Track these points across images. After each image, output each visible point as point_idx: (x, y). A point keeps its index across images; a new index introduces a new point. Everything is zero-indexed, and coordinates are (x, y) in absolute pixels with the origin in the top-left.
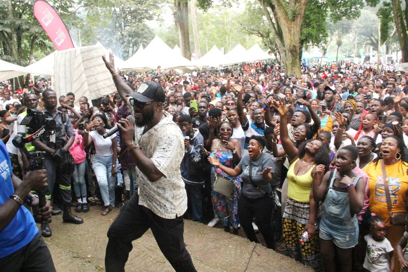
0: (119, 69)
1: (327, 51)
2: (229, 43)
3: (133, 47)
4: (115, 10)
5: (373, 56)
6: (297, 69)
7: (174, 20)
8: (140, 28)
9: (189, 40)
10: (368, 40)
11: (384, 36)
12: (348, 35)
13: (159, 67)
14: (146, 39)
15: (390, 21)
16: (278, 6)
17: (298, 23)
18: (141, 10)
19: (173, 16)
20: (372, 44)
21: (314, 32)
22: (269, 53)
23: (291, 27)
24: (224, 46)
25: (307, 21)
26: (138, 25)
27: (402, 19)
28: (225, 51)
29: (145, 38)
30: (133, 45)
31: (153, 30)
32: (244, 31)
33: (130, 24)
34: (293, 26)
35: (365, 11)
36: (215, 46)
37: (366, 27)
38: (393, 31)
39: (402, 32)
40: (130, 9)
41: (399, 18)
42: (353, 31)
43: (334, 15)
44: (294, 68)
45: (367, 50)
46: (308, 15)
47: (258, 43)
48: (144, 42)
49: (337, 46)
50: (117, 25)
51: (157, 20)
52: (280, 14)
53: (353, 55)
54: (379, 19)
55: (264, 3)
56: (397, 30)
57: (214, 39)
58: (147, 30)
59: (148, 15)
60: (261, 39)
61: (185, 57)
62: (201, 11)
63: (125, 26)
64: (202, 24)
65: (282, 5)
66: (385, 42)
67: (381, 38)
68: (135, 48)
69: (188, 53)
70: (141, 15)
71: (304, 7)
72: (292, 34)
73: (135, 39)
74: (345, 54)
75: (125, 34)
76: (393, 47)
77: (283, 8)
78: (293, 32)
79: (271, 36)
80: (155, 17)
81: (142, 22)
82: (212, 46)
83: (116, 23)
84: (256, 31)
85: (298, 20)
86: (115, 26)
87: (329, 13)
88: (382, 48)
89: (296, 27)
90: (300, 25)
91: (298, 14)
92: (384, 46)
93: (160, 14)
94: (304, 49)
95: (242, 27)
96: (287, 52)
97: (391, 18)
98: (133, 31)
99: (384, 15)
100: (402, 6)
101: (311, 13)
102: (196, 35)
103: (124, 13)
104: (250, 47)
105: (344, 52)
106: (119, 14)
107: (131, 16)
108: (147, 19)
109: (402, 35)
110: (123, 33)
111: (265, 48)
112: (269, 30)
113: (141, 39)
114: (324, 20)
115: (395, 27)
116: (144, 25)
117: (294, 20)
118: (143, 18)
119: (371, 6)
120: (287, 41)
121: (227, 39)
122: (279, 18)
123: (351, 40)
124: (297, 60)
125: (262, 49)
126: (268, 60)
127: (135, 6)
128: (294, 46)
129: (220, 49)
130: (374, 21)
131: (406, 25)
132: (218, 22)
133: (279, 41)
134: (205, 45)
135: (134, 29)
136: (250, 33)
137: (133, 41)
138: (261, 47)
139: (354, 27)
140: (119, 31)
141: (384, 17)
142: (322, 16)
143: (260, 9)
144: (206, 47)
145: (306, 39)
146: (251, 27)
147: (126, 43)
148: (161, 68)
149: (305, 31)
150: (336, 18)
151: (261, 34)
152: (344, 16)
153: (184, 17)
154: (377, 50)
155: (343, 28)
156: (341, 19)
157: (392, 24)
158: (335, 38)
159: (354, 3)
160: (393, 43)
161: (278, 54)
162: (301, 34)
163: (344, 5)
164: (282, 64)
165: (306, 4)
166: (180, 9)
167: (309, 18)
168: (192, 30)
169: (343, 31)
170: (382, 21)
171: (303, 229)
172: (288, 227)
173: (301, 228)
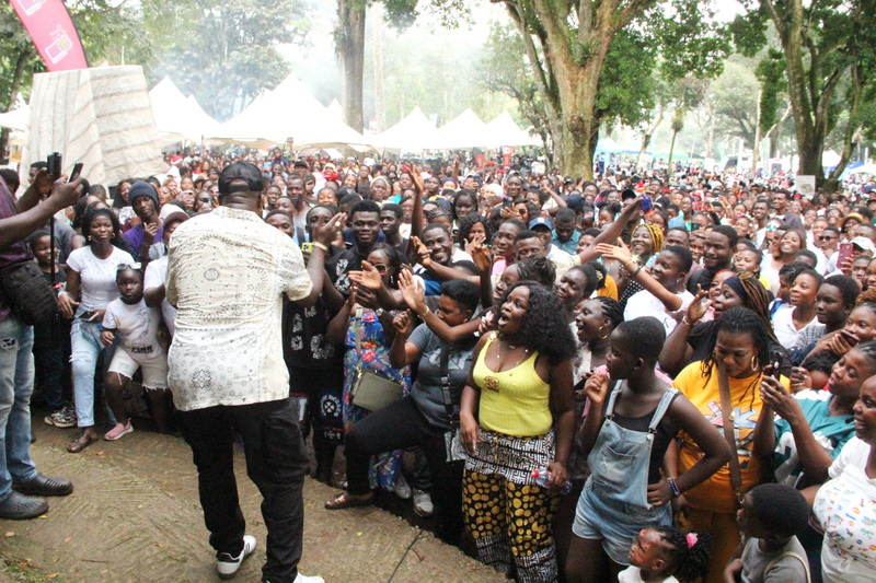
1: (652, 139)
2: (449, 105)
3: (244, 96)
4: (211, 15)
5: (744, 159)
6: (584, 168)
7: (335, 45)
8: (262, 57)
9: (361, 91)
10: (736, 125)
11: (768, 119)
12: (696, 111)
13: (290, 141)
14: (272, 81)
15: (779, 91)
16: (553, 32)
17: (593, 72)
18: (266, 19)
19: (332, 37)
20: (744, 134)
21: (624, 96)
22: (532, 132)
23: (578, 79)
24: (439, 110)
25: (613, 71)
26: (257, 49)
27: (802, 87)
28: (439, 121)
29: (271, 79)
30: (244, 92)
31: (289, 63)
32: (482, 82)
33: (240, 47)
34: (581, 76)
35: (734, 65)
36: (417, 109)
37: (732, 98)
38: (785, 112)
39: (803, 113)
40: (244, 17)
41: (798, 85)
43: (669, 66)
44: (576, 166)
45: (734, 145)
46: (615, 59)
47: (510, 111)
48: (267, 87)
49: (672, 131)
50: (214, 46)
51: (300, 45)
52: (555, 50)
53: (704, 154)
54: (759, 83)
55: (526, 26)
56: (794, 108)
57: (418, 94)
58: (276, 62)
59: (280, 31)
60: (515, 102)
61: (352, 126)
62: (393, 31)
63: (229, 51)
64: (393, 62)
65: (560, 31)
66: (769, 132)
67: (761, 121)
68: (248, 99)
69: (359, 116)
70: (265, 30)
71: (607, 39)
72: (579, 93)
73: (248, 80)
74: (688, 150)
75: (229, 67)
76: (784, 145)
77: (564, 37)
78: (580, 90)
79: (538, 98)
80: (297, 39)
81: (266, 45)
82: (412, 109)
83: (211, 42)
84: (507, 84)
85: (594, 66)
86: (209, 48)
87: (660, 59)
88: (764, 144)
89: (587, 84)
90: (597, 77)
91: (595, 54)
92: (767, 141)
93: (306, 32)
94: (602, 131)
95: (478, 74)
96: (565, 130)
97: (782, 84)
98: (245, 62)
99: (770, 74)
100: (804, 63)
101: (621, 55)
102: (379, 82)
103: (231, 22)
104: (492, 118)
105: (687, 146)
106: (219, 23)
107: (246, 31)
108: (278, 37)
109: (802, 119)
110: (224, 64)
111: (524, 124)
112: (533, 84)
113: (261, 80)
114: (650, 72)
115: (789, 103)
116: (271, 53)
117: (583, 66)
118: (270, 37)
119: (745, 55)
120: (567, 107)
121: (445, 96)
122: (554, 59)
123: (702, 123)
124: (586, 150)
125: (518, 124)
126: (527, 149)
127: (255, 8)
128: (581, 119)
129: (428, 117)
130: (749, 88)
131: (810, 101)
133: (551, 108)
134: (398, 106)
135: (247, 57)
136: (494, 89)
137: (245, 82)
138: (515, 120)
139: (711, 96)
140: (216, 59)
141: (768, 80)
142: (645, 64)
143: (518, 39)
144: (399, 111)
145: (608, 110)
146: (494, 75)
147: (228, 87)
148: (294, 145)
149: (608, 91)
150: (674, 72)
151: (517, 93)
152: (690, 69)
153: (356, 41)
154: (753, 148)
155: (687, 95)
156: (683, 77)
157: (784, 97)
158: (670, 115)
159: (711, 45)
160: (785, 137)
161: (548, 136)
162: (598, 97)
163: (692, 46)
164: (556, 159)
165: (611, 35)
166: (347, 23)
167: (617, 66)
168: (372, 71)
169: (686, 101)
170: (764, 88)
171: (518, 494)
172: (481, 491)
173: (513, 492)
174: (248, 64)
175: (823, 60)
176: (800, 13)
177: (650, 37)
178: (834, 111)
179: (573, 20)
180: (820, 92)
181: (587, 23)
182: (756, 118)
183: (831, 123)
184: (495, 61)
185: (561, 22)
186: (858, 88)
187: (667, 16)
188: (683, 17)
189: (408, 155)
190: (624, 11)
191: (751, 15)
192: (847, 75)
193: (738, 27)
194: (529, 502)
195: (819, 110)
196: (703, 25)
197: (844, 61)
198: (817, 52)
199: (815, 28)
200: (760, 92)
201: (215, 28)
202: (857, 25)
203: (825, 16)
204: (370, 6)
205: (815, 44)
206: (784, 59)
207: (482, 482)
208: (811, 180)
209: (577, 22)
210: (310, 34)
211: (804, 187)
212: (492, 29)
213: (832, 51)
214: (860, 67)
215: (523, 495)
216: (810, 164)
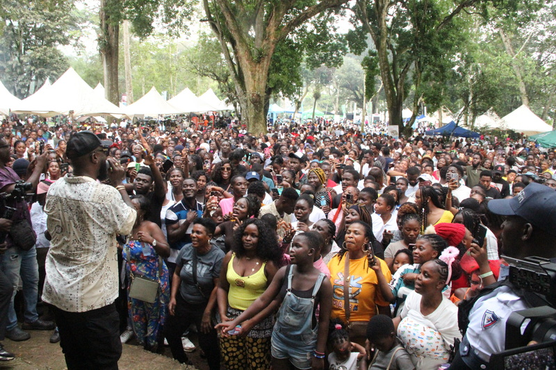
0: (12, 111)
1: (302, 104)
2: (174, 85)
3: (36, 80)
4: (11, 24)
5: (357, 114)
6: (261, 125)
7: (99, 47)
8: (48, 55)
9: (117, 77)
10: (352, 94)
11: (370, 92)
12: (327, 86)
13: (72, 112)
14: (56, 71)
15: (376, 74)
16: (240, 42)
17: (265, 66)
18: (51, 29)
19: (97, 42)
20: (357, 99)
21: (285, 80)
22: (227, 102)
23: (256, 70)
24: (168, 88)
25: (277, 64)
26: (45, 49)
27: (389, 73)
28: (168, 95)
29: (56, 69)
30: (37, 78)
31: (67, 59)
32: (195, 70)
33: (33, 47)
34: (257, 69)
35: (349, 59)
36: (154, 88)
37: (349, 79)
38: (380, 87)
39: (390, 89)
40: (35, 26)
41: (386, 72)
42: (334, 82)
43: (311, 60)
44: (257, 124)
45: (351, 106)
46: (278, 57)
47: (213, 88)
48: (53, 74)
49: (314, 99)
50: (14, 46)
51: (74, 46)
52: (241, 53)
53: (333, 112)
54: (365, 70)
55: (222, 36)
56: (384, 85)
57: (153, 78)
58: (59, 58)
59: (60, 37)
60: (216, 83)
61: (111, 101)
62: (138, 39)
63: (25, 49)
64: (137, 57)
65: (244, 41)
66: (371, 99)
67: (366, 94)
68: (40, 82)
69: (116, 95)
70: (50, 36)
71: (273, 46)
72: (256, 79)
73: (40, 69)
74: (324, 110)
75: (25, 61)
76: (380, 105)
77: (247, 45)
78: (257, 77)
79: (230, 80)
80: (72, 42)
81: (51, 46)
82: (151, 88)
83: (12, 44)
84: (211, 71)
85: (265, 63)
86: (10, 47)
87: (305, 57)
88: (369, 105)
89: (261, 74)
90: (268, 69)
91: (266, 55)
92: (370, 103)
93: (79, 38)
94: (271, 100)
95: (192, 66)
96: (249, 102)
97: (377, 70)
98: (37, 57)
99: (369, 65)
100: (389, 58)
101: (282, 55)
102: (128, 71)
103: (26, 30)
104: (201, 93)
105: (323, 107)
106: (17, 30)
107: (36, 36)
108: (60, 42)
109: (389, 92)
110: (22, 59)
111: (222, 96)
112: (227, 72)
113: (48, 70)
114: (299, 65)
115: (382, 82)
116: (55, 51)
117: (259, 62)
118: (54, 41)
119: (355, 54)
120: (250, 88)
121: (171, 79)
122: (241, 58)
123: (332, 93)
124: (262, 114)
125: (218, 96)
126: (225, 112)
127: (43, 22)
128: (258, 96)
129: (160, 93)
130: (359, 72)
131: (393, 80)
132: (160, 57)
133: (239, 87)
134: (141, 86)
135: (39, 54)
136: (203, 75)
137: (37, 71)
138: (216, 94)
139: (336, 77)
140: (16, 55)
141: (369, 68)
142: (296, 60)
143: (217, 44)
144: (141, 89)
145: (274, 88)
146: (203, 66)
147: (25, 74)
148: (74, 114)
149: (274, 76)
150: (313, 64)
151: (217, 77)
152: (323, 62)
153: (113, 45)
154: (362, 108)
155: (322, 77)
156: (320, 66)
157: (379, 78)
158: (312, 89)
159: (335, 48)
160: (380, 101)
161: (238, 104)
162: (268, 80)
163: (324, 49)
164: (243, 118)
165: (276, 43)
166: (107, 34)
167: (280, 61)
168: (123, 64)
169: (322, 81)
170: (367, 73)
171: (255, 344)
172: (232, 346)
173: (252, 344)
174: (39, 59)
175: (399, 58)
176: (385, 30)
177: (298, 43)
178: (407, 86)
179: (252, 33)
180: (399, 76)
181: (261, 35)
182: (363, 90)
183: (406, 93)
184: (203, 57)
185: (244, 35)
186: (419, 74)
187: (309, 30)
188: (318, 31)
189: (149, 118)
190: (283, 29)
191: (357, 29)
192: (413, 66)
193: (350, 37)
194: (261, 348)
195: (399, 87)
196: (330, 35)
197: (411, 59)
198: (396, 53)
199: (394, 38)
200: (365, 76)
201: (14, 34)
202: (416, 39)
203: (400, 32)
204: (122, 22)
205: (394, 47)
206: (377, 56)
207: (233, 340)
208: (396, 128)
209: (254, 34)
210: (81, 39)
211: (392, 132)
212: (201, 37)
213: (404, 53)
214: (419, 62)
215: (258, 344)
216: (396, 118)
